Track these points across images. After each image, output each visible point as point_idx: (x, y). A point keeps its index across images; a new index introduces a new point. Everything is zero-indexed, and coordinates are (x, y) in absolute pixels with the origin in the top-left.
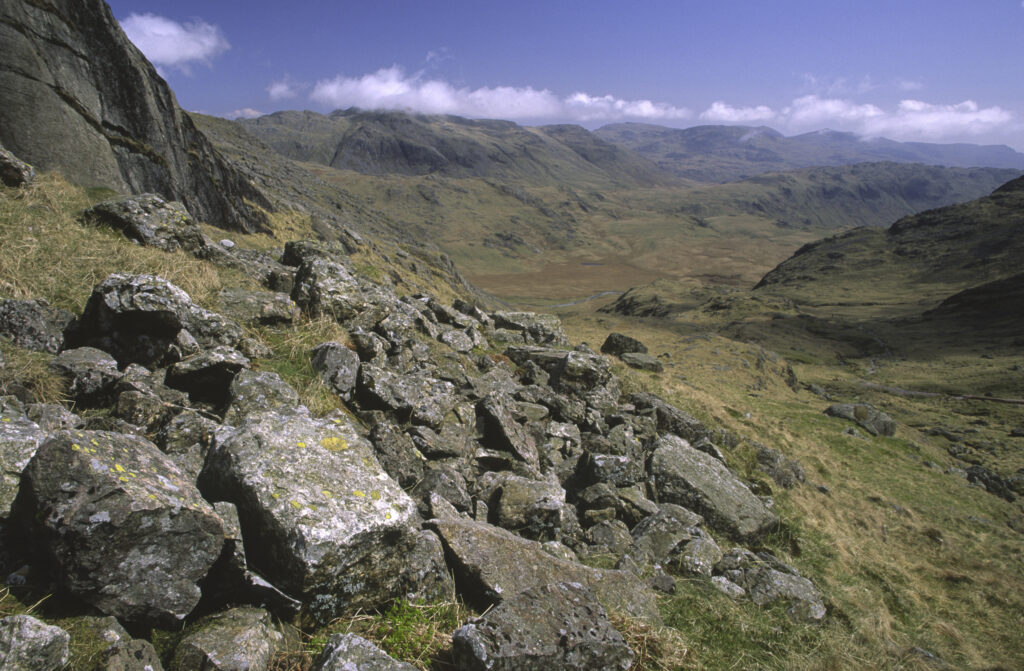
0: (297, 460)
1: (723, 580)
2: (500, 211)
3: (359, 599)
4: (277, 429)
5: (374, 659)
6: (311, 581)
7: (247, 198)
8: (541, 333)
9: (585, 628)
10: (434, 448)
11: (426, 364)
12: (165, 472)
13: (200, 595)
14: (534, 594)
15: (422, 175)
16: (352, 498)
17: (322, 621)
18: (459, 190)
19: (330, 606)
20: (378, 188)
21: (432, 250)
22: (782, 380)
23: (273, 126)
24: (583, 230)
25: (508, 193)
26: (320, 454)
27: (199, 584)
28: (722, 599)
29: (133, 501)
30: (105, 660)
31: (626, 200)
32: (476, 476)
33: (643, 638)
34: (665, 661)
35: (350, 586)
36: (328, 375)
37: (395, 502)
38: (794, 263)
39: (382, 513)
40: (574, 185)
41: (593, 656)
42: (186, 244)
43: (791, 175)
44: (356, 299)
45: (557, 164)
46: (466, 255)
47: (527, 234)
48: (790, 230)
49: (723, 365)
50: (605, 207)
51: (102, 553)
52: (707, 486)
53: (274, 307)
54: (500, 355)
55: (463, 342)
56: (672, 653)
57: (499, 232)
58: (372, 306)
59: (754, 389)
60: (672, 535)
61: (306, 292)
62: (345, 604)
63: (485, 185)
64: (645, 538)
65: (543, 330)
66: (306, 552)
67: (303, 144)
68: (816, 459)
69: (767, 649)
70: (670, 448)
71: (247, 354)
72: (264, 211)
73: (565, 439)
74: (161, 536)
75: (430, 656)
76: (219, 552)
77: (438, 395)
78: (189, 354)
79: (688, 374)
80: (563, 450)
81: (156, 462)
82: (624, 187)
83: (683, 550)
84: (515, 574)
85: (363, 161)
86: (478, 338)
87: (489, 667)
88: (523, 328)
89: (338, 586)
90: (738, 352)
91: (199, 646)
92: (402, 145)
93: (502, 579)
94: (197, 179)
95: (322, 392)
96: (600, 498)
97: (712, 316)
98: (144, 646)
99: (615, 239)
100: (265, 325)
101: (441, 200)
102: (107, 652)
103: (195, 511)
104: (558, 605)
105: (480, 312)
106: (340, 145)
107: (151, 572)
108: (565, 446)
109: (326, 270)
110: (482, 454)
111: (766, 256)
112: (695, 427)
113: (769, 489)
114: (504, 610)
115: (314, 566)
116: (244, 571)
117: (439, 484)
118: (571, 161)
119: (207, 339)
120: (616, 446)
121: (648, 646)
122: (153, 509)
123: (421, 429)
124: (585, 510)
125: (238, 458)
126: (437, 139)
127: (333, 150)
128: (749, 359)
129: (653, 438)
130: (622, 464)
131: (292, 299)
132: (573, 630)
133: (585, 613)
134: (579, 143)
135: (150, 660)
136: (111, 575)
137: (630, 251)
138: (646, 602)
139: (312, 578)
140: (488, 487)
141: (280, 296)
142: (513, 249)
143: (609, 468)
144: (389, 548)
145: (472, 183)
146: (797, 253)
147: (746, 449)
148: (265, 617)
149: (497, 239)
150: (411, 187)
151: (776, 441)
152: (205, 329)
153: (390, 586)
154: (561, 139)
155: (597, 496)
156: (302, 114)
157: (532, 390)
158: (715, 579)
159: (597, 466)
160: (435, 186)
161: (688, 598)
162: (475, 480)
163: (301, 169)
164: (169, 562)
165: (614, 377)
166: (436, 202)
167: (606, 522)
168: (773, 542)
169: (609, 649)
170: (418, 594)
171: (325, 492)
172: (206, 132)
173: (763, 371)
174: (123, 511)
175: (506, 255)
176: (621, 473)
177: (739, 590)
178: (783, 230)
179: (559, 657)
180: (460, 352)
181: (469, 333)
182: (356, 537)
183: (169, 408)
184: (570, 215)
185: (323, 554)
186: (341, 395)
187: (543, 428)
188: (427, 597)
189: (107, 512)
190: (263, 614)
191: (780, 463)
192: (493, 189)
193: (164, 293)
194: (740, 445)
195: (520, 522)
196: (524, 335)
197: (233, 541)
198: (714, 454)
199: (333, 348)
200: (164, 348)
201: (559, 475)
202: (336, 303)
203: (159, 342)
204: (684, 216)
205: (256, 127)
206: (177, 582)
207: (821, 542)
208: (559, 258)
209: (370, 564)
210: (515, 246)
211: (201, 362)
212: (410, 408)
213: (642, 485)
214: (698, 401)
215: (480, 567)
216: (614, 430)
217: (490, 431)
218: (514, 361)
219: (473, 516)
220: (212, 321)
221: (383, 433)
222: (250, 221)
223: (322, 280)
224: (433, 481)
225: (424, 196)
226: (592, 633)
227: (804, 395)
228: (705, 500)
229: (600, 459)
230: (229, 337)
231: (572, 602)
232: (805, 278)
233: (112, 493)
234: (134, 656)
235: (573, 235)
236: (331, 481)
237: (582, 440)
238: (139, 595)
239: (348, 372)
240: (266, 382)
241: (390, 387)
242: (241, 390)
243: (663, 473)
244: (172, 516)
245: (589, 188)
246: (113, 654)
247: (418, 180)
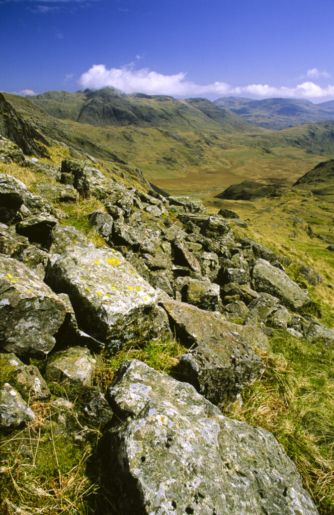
0: (96, 271)
1: (292, 330)
2: (166, 145)
3: (130, 342)
4: (84, 255)
5: (148, 372)
6: (110, 333)
7: (36, 139)
8: (192, 207)
9: (243, 354)
10: (153, 265)
11: (141, 223)
12: (32, 278)
13: (55, 342)
14: (217, 338)
15: (124, 126)
16: (127, 290)
17: (113, 353)
18: (144, 134)
19: (117, 346)
20: (102, 133)
21: (131, 166)
22: (305, 232)
23: (46, 100)
24: (207, 155)
25: (169, 136)
26: (108, 268)
27: (54, 336)
28: (293, 339)
29: (21, 293)
30: (15, 376)
31: (230, 139)
32: (174, 279)
33: (266, 358)
34: (277, 369)
35: (127, 335)
36: (98, 228)
37: (148, 292)
38: (314, 172)
39: (143, 298)
40: (203, 131)
41: (247, 368)
42: (15, 160)
43: (316, 125)
44: (107, 188)
45: (194, 120)
46: (148, 169)
47: (179, 157)
48: (313, 155)
49: (277, 225)
50: (219, 143)
51: (6, 321)
52: (279, 284)
53: (66, 192)
54: (175, 218)
55: (157, 212)
56: (280, 366)
57: (164, 156)
58: (114, 192)
59: (292, 237)
60: (268, 308)
61: (81, 184)
62: (124, 344)
63: (157, 131)
64: (255, 310)
65: (194, 206)
66: (107, 318)
67: (62, 110)
68: (325, 272)
69: (321, 363)
70: (261, 265)
71: (56, 217)
72: (45, 146)
73: (211, 260)
74: (35, 312)
75: (168, 369)
76: (64, 320)
77: (153, 238)
78: (26, 217)
79: (259, 229)
80: (210, 266)
81: (26, 273)
82: (229, 132)
83: (273, 315)
84: (202, 328)
85: (94, 119)
86: (164, 210)
87: (200, 374)
88: (183, 205)
89: (122, 335)
90: (284, 218)
91: (58, 367)
92: (114, 110)
93: (196, 330)
94: (9, 129)
95: (96, 236)
96: (232, 290)
97: (271, 200)
98: (33, 368)
99: (224, 160)
100: (62, 202)
101: (135, 139)
102: (16, 372)
103: (51, 299)
104: (229, 343)
105: (161, 196)
106: (82, 110)
107: (30, 330)
108: (211, 264)
109: (91, 173)
110: (174, 268)
111: (300, 168)
112: (271, 255)
113: (306, 286)
114: (204, 346)
115: (112, 326)
116: (76, 329)
117: (158, 283)
118: (201, 118)
119: (34, 209)
120: (235, 264)
121: (268, 362)
122: (31, 297)
123: (146, 255)
124: (225, 296)
125: (65, 270)
126: (132, 106)
127: (78, 113)
128: (289, 222)
129: (253, 260)
130: (242, 273)
131: (75, 188)
132: (237, 355)
133: (242, 347)
134: (206, 108)
135: (37, 375)
136: (11, 332)
137: (231, 166)
138: (264, 341)
139: (111, 332)
140: (180, 284)
141: (68, 187)
142: (172, 165)
143: (235, 275)
144: (146, 316)
145: (151, 130)
146: (316, 167)
147: (295, 266)
148: (88, 352)
149: (163, 160)
150: (119, 133)
151: (306, 262)
152: (33, 204)
153: (145, 335)
154: (196, 106)
155: (230, 289)
156: (61, 93)
157: (193, 236)
158: (288, 329)
159: (229, 274)
160: (131, 132)
161: (280, 339)
162: (173, 281)
163: (62, 124)
164: (39, 325)
165: (231, 230)
166: (132, 141)
167: (236, 302)
168: (309, 311)
169: (255, 364)
170: (157, 338)
171: (114, 288)
172: (11, 103)
173: (296, 228)
174: (16, 299)
175: (168, 168)
176: (241, 277)
177: (300, 335)
178: (309, 155)
179: (232, 368)
180: (156, 217)
181: (159, 206)
182: (131, 310)
183: (21, 245)
184: (200, 147)
185: (116, 319)
186: (105, 238)
187: (200, 255)
188: (162, 340)
189: (7, 300)
190: (87, 351)
191: (310, 274)
192: (161, 133)
193: (13, 184)
194: (291, 264)
195: (198, 302)
196: (185, 208)
197: (70, 313)
198: (281, 268)
199: (100, 213)
200: (14, 213)
201: (209, 278)
202: (98, 190)
203: (12, 210)
204: (259, 147)
205: (37, 100)
206: (44, 336)
207: (330, 311)
208: (195, 170)
209: (137, 324)
210: (173, 164)
211: (34, 221)
212: (139, 244)
213: (249, 283)
214: (272, 242)
215: (185, 325)
216: (234, 256)
217: (178, 256)
218: (181, 221)
219: (175, 299)
220: (36, 200)
221: (129, 257)
222: (38, 152)
223: (89, 178)
224: (155, 281)
225: (126, 137)
226: (247, 357)
227: (316, 240)
228: (279, 291)
229: (231, 270)
230: (46, 208)
231: (235, 342)
232: (319, 180)
233: (9, 290)
234: (29, 374)
235: (203, 158)
236: (115, 281)
237: (219, 261)
238: (25, 342)
239: (108, 226)
240: (70, 231)
241: (129, 234)
242: (57, 235)
243: (259, 278)
244: (40, 301)
245: (211, 133)
246: (19, 373)
247: (123, 129)
